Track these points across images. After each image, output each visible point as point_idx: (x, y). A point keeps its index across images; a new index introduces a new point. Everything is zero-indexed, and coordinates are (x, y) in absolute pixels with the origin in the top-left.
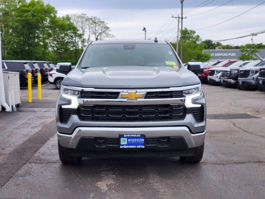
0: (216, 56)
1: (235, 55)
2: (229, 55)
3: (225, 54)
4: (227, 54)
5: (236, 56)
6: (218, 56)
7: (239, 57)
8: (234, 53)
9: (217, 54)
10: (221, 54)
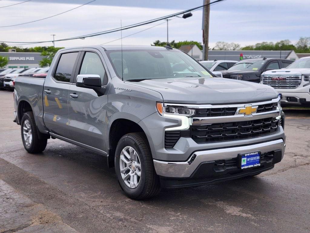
0: (12, 60)
1: (33, 59)
2: (27, 60)
3: (22, 58)
4: (24, 58)
5: (35, 60)
6: (14, 60)
7: (41, 61)
8: (32, 57)
9: (12, 58)
10: (17, 58)
